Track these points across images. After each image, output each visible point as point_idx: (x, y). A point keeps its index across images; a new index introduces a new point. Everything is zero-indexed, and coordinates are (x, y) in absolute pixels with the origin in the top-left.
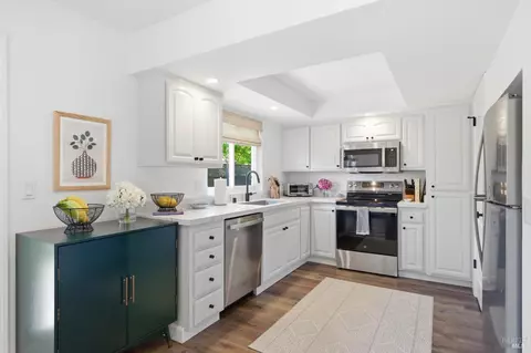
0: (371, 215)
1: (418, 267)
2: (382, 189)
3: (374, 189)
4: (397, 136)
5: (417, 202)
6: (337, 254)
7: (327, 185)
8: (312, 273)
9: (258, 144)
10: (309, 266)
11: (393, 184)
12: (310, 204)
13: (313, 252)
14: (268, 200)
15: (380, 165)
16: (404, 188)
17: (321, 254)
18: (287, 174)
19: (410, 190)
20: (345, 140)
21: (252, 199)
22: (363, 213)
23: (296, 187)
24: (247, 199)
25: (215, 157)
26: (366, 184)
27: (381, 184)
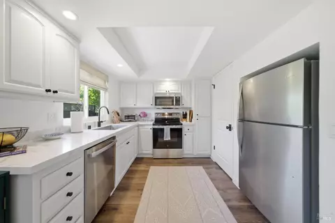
0: (171, 129)
1: (191, 152)
2: (171, 117)
3: (166, 117)
4: (180, 92)
5: (189, 122)
6: (153, 151)
7: (145, 115)
8: (142, 165)
9: (106, 90)
10: (138, 160)
11: (177, 114)
12: (138, 126)
13: (140, 152)
14: (113, 125)
15: (173, 105)
16: (182, 116)
17: (144, 152)
18: (122, 109)
19: (185, 116)
20: (155, 92)
21: (103, 125)
22: (167, 129)
23: (128, 116)
24: (99, 125)
25: (73, 93)
26: (164, 114)
27: (170, 114)
